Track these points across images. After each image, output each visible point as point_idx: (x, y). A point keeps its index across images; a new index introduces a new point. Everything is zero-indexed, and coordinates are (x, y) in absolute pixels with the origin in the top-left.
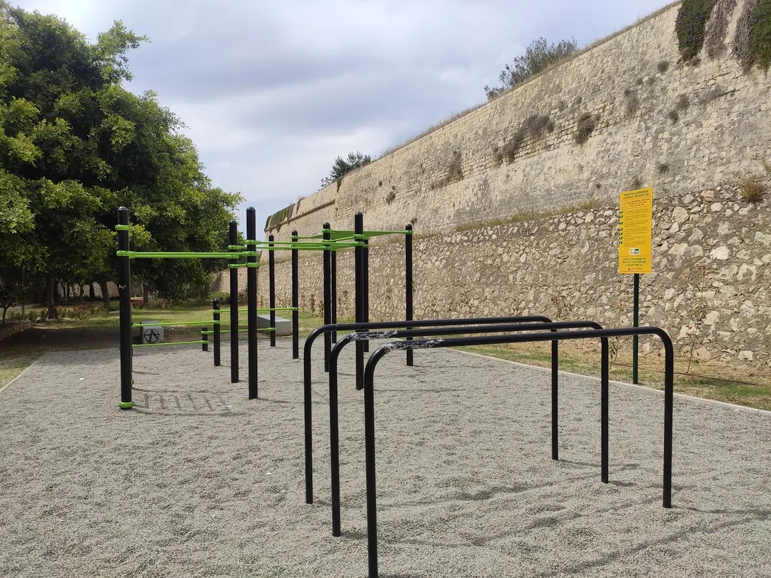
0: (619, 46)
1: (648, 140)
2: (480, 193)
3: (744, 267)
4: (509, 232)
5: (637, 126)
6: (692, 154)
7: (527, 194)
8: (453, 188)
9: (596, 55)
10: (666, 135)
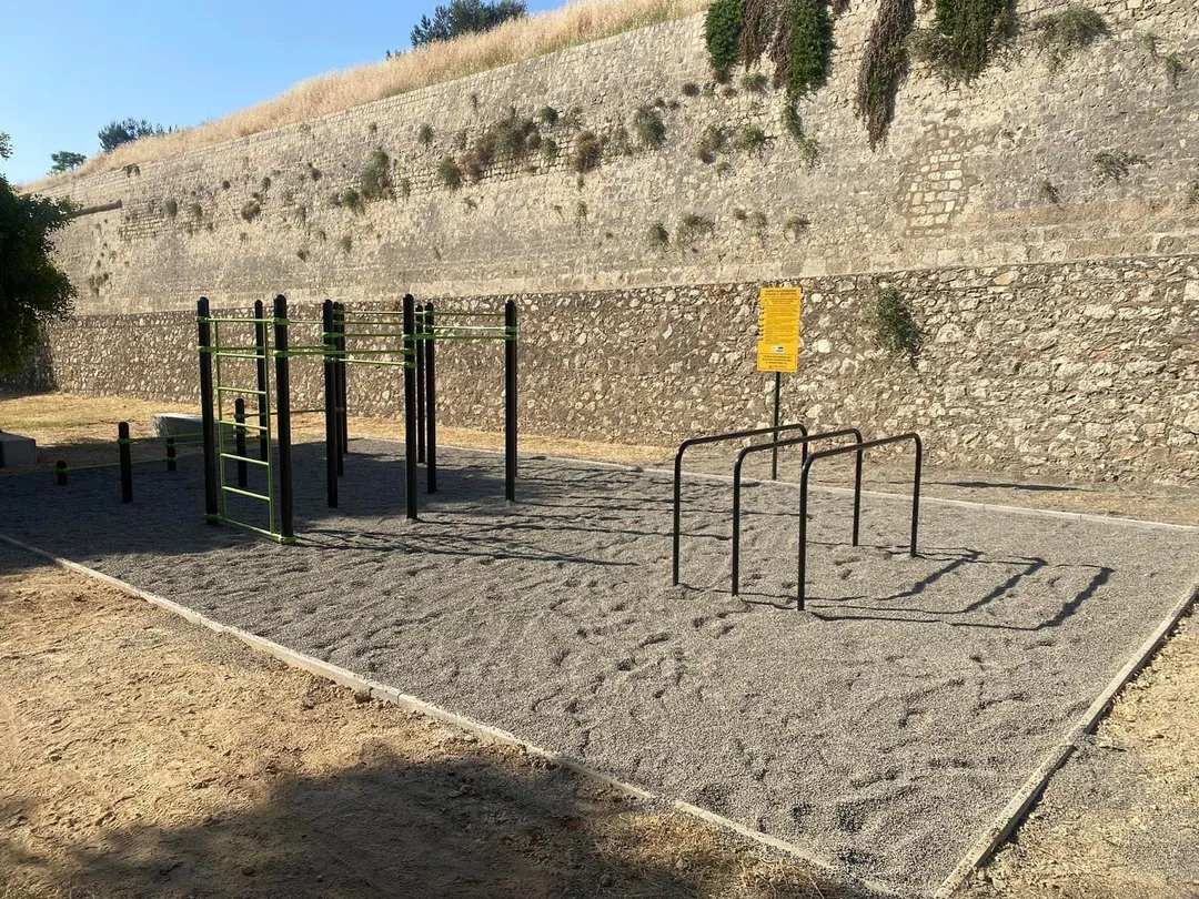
0: (627, 47)
1: (671, 181)
2: (423, 223)
3: (847, 361)
4: (558, 304)
5: (654, 161)
6: (724, 208)
7: (503, 234)
8: (377, 210)
9: (595, 52)
10: (692, 179)
